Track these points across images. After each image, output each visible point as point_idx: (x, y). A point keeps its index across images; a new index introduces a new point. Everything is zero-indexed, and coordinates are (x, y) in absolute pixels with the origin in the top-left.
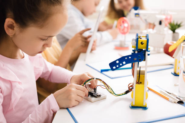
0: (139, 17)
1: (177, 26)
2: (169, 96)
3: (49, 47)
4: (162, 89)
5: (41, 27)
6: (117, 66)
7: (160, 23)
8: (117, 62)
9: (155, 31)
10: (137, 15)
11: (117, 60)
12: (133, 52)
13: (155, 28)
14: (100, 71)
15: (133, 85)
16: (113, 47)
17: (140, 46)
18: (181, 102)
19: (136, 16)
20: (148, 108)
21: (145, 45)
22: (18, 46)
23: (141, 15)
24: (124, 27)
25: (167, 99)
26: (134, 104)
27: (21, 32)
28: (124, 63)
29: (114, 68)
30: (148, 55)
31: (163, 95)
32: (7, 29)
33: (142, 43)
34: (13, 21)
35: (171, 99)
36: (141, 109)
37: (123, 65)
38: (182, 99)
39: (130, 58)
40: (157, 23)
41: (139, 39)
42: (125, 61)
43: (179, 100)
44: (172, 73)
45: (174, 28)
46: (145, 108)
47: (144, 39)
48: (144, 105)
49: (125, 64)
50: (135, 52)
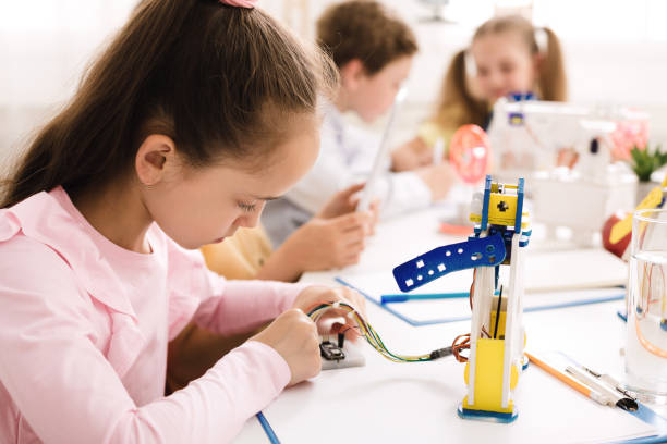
0: (522, 124)
1: (656, 161)
2: (592, 382)
3: (251, 226)
4: (574, 362)
5: (255, 169)
6: (420, 278)
7: (594, 147)
8: (420, 264)
9: (576, 173)
10: (516, 120)
11: (418, 258)
12: (473, 235)
13: (578, 166)
14: (379, 299)
15: (468, 340)
16: (437, 225)
17: (496, 217)
18: (628, 404)
19: (511, 123)
20: (517, 416)
21: (510, 213)
22: (154, 214)
23: (529, 121)
24: (474, 159)
25: (585, 393)
26: (471, 404)
27: (186, 177)
28: (442, 267)
29: (410, 282)
30: (522, 244)
31: (580, 383)
32: (143, 166)
33: (501, 207)
34: (170, 144)
35: (596, 393)
36: (493, 419)
37: (438, 274)
38: (633, 395)
39: (460, 251)
40: (584, 148)
41: (492, 194)
42: (446, 260)
43: (622, 397)
44: (619, 315)
45: (647, 165)
46: (506, 417)
47: (510, 195)
48: (504, 406)
49: (445, 272)
50: (478, 235)
